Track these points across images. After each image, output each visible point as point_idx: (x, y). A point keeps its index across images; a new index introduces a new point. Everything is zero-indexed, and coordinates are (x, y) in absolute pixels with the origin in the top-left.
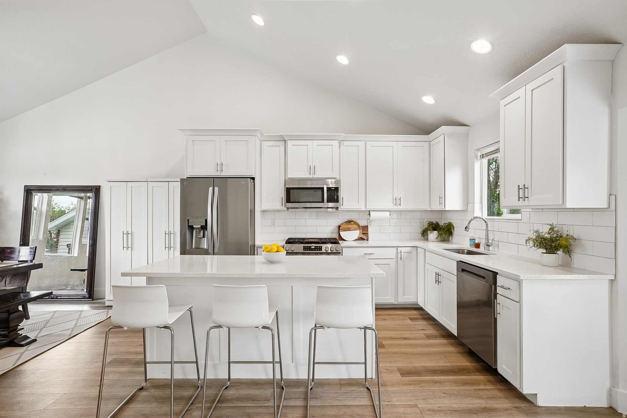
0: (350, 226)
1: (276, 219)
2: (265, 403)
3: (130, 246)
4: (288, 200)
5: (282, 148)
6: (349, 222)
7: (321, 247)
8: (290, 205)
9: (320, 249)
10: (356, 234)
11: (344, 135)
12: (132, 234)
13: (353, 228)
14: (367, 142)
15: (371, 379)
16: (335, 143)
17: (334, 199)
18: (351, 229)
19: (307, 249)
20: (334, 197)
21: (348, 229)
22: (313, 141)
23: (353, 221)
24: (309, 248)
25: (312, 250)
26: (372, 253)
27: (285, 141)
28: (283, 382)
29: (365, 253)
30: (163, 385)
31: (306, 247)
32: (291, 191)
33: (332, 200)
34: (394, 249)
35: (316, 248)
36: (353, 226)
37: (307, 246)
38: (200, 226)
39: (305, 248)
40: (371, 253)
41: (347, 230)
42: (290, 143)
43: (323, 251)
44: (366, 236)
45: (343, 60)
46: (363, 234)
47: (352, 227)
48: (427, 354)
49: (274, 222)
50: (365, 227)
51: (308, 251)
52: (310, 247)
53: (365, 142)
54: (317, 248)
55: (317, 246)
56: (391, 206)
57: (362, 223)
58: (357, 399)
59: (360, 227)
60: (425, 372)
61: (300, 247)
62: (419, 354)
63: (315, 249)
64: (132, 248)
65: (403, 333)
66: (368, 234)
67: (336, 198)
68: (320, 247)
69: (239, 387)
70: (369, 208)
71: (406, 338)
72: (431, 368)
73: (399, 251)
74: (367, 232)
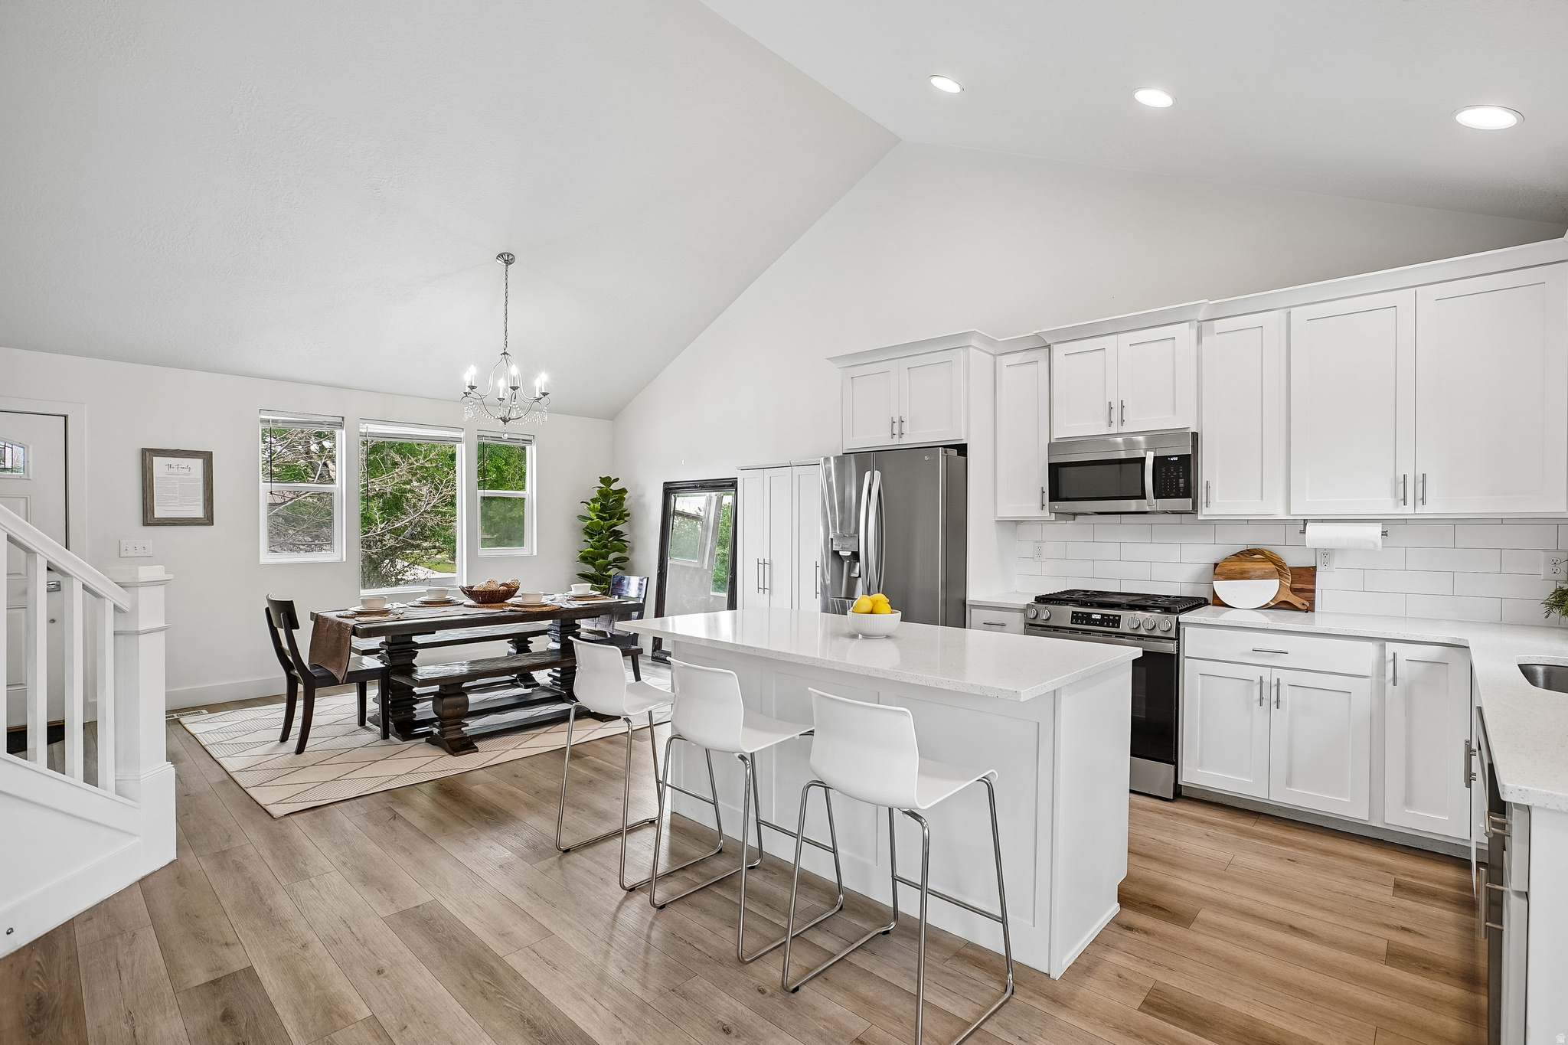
0: (1247, 566)
1: (1044, 542)
2: (778, 918)
3: (767, 586)
4: (1055, 495)
5: (1043, 365)
6: (1249, 554)
7: (1119, 616)
8: (1059, 506)
9: (1116, 621)
10: (1269, 589)
11: (1211, 303)
12: (770, 564)
13: (1259, 573)
14: (1292, 310)
15: (1046, 977)
16: (1185, 333)
17: (1178, 488)
18: (1252, 574)
19: (1082, 618)
20: (1178, 483)
21: (1243, 575)
22: (1120, 335)
23: (1261, 552)
24: (1087, 619)
25: (1095, 622)
26: (1283, 650)
27: (1049, 347)
28: (842, 896)
29: (1257, 648)
30: (681, 828)
31: (1080, 615)
32: (1063, 471)
33: (1171, 491)
34: (1372, 648)
35: (1105, 620)
36: (1257, 567)
37: (1083, 613)
38: (849, 553)
39: (1076, 617)
40: (1278, 650)
41: (1238, 576)
42: (1058, 351)
43: (1124, 627)
44: (1305, 598)
45: (1154, 98)
46: (1294, 591)
47: (1255, 570)
48: (1314, 995)
49: (1039, 548)
50: (1303, 572)
51: (1082, 624)
52: (1090, 614)
53: (1288, 310)
54: (1108, 621)
55: (1109, 615)
56: (1387, 507)
57: (1294, 559)
58: (955, 997)
59: (1285, 570)
60: (1237, 1033)
61: (1064, 614)
62: (1285, 985)
63: (1101, 622)
64: (770, 590)
65: (1309, 912)
66: (1313, 591)
67: (1182, 485)
68: (1117, 618)
69: (772, 875)
70: (1299, 510)
71: (1298, 927)
72: (1269, 1032)
73: (1389, 657)
74: (1310, 587)
